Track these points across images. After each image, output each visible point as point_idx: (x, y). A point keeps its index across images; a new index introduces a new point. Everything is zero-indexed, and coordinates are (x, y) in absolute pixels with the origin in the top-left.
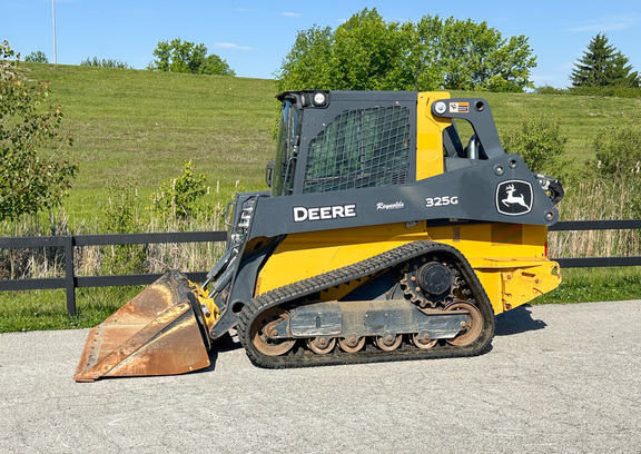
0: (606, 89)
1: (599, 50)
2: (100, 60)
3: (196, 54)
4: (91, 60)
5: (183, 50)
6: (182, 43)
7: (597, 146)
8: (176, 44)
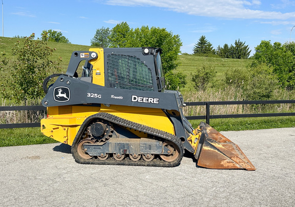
0: (205, 55)
1: (203, 41)
2: (20, 36)
3: (58, 36)
4: (17, 36)
5: (53, 34)
6: (52, 31)
7: (226, 74)
8: (50, 32)
